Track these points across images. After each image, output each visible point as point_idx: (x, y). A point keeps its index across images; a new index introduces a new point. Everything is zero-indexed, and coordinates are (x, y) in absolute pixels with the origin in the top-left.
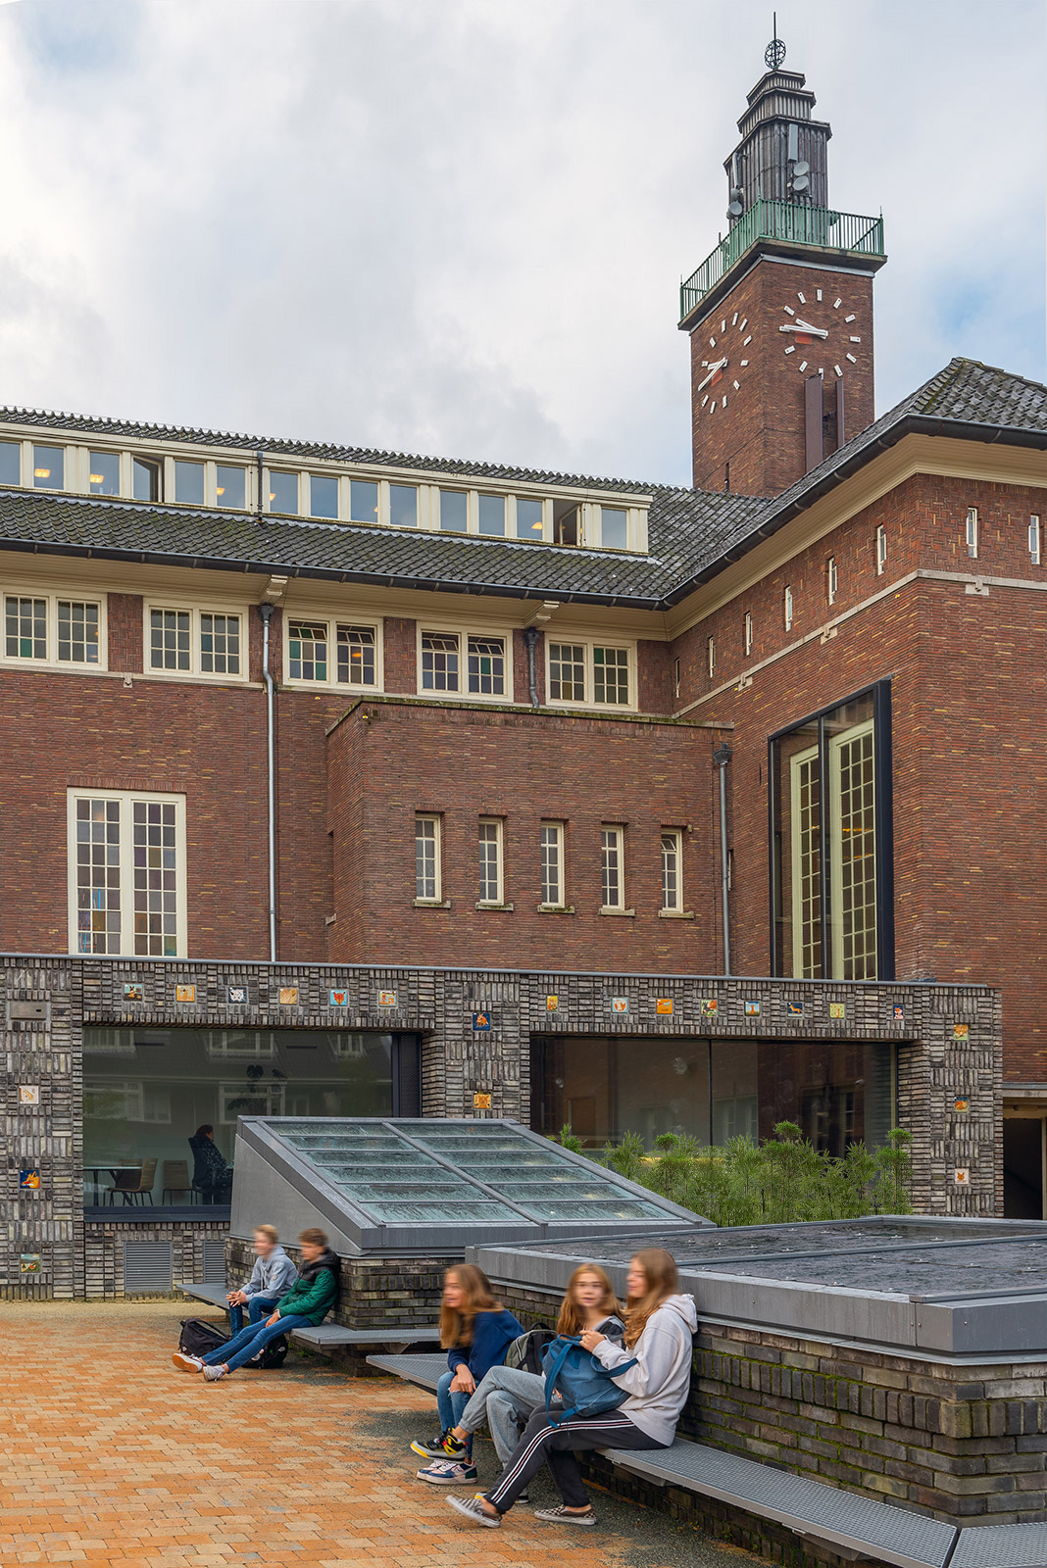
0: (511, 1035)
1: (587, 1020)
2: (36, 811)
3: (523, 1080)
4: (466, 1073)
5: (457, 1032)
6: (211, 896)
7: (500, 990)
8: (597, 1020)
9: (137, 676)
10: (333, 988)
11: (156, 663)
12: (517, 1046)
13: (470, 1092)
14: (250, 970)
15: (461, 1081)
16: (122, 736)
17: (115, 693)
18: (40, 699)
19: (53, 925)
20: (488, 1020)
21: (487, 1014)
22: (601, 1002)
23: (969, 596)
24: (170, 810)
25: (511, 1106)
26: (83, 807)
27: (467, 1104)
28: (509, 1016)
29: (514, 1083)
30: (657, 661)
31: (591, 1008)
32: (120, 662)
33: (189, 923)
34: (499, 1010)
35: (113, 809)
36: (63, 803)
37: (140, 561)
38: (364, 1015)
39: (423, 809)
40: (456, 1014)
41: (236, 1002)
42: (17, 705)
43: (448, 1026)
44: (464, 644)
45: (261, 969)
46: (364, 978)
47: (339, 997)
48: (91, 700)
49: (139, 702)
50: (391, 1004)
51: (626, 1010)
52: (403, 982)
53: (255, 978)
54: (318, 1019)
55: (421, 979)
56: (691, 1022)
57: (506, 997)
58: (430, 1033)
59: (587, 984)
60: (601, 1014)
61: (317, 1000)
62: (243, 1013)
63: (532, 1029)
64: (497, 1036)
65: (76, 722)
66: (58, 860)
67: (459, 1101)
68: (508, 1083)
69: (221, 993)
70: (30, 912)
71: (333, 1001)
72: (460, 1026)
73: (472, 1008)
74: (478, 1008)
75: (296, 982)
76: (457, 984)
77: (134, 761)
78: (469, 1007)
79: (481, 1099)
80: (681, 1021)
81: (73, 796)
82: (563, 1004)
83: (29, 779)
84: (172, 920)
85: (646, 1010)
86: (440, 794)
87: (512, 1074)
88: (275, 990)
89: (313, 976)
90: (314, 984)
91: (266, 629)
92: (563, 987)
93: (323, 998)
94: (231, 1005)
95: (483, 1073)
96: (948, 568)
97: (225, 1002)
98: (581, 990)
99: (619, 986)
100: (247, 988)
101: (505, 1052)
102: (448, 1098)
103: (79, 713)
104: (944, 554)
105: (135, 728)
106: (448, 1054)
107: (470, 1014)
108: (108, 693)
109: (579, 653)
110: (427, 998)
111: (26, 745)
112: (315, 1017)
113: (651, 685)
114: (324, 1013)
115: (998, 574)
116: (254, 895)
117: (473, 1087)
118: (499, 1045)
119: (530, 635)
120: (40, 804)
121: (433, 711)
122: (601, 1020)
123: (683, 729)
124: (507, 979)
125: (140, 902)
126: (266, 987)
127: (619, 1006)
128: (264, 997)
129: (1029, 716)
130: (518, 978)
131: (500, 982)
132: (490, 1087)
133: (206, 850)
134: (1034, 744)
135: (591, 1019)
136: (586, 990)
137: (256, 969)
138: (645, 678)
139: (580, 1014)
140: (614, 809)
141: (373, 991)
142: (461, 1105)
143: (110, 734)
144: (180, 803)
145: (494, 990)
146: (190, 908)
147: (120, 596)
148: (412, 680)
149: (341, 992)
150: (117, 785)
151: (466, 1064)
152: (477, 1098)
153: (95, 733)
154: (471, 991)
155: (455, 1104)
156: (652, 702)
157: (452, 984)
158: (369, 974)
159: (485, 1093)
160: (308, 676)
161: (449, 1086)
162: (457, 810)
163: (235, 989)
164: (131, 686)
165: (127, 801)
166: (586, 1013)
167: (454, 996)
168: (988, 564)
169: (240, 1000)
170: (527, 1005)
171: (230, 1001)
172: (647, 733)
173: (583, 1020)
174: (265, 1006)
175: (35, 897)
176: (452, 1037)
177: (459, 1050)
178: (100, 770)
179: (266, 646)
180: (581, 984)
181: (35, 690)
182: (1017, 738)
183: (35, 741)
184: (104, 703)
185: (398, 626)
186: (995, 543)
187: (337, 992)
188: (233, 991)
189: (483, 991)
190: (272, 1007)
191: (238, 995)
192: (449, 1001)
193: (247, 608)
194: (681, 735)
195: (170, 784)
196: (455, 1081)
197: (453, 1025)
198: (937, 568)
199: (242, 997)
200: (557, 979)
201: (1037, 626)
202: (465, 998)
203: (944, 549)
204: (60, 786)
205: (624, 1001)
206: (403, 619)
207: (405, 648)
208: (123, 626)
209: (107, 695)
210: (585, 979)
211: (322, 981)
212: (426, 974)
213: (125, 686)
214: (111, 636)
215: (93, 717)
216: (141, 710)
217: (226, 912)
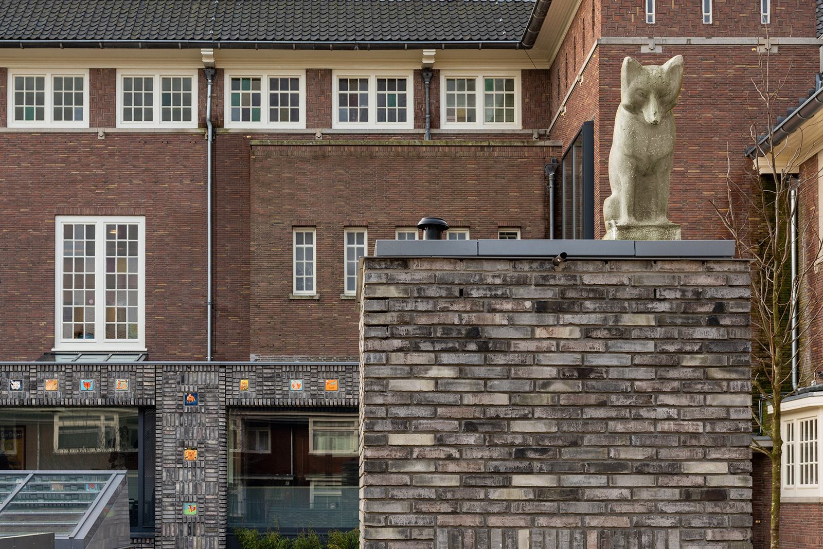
0: (212, 408)
1: (269, 396)
2: (32, 235)
3: (220, 440)
4: (178, 436)
5: (172, 407)
6: (162, 292)
7: (204, 377)
8: (277, 396)
9: (109, 130)
10: (83, 378)
11: (127, 117)
12: (216, 416)
13: (180, 449)
14: (24, 368)
15: (174, 441)
16: (96, 175)
17: (92, 144)
18: (35, 152)
19: (43, 319)
20: (196, 397)
21: (195, 395)
22: (280, 383)
23: (644, 54)
24: (134, 229)
25: (211, 458)
26: (68, 229)
27: (178, 457)
28: (211, 395)
29: (214, 442)
30: (538, 86)
31: (273, 388)
32: (98, 119)
33: (146, 314)
34: (202, 391)
35: (91, 230)
36: (52, 228)
37: (99, 47)
38: (104, 397)
39: (298, 224)
40: (171, 395)
41: (15, 390)
42: (18, 157)
43: (165, 403)
44: (373, 85)
45: (31, 367)
46: (104, 371)
47: (87, 385)
48: (74, 150)
49: (109, 150)
50: (124, 389)
51: (301, 388)
52: (133, 373)
53: (28, 374)
54: (71, 400)
55: (145, 371)
56: (351, 396)
57: (208, 381)
58: (153, 408)
59: (269, 371)
60: (280, 392)
61: (70, 388)
62: (20, 397)
63: (227, 404)
64: (201, 409)
65: (61, 167)
66: (47, 271)
67: (172, 455)
68: (209, 442)
69: (4, 384)
70: (26, 310)
71: (83, 387)
72: (174, 402)
73: (183, 390)
74: (187, 390)
75: (56, 375)
76: (172, 373)
77: (105, 194)
78: (180, 389)
79: (189, 453)
80: (343, 396)
81: (61, 222)
82: (252, 385)
83: (27, 212)
84: (134, 312)
85: (316, 388)
86: (312, 212)
87: (212, 435)
88: (42, 381)
89: (68, 371)
90: (69, 377)
91: (209, 87)
92: (252, 374)
93: (76, 386)
94: (11, 392)
95: (190, 435)
96: (628, 34)
97: (7, 390)
98: (265, 375)
99: (295, 371)
100: (23, 380)
101: (207, 420)
102: (164, 453)
103: (64, 161)
104: (623, 23)
105: (107, 169)
106: (164, 422)
107: (181, 394)
108: (86, 144)
109: (471, 84)
110: (149, 384)
111: (25, 187)
112: (69, 399)
113: (533, 106)
114: (76, 396)
115: (671, 34)
116: (197, 290)
117: (183, 445)
118: (203, 415)
119: (424, 74)
120: (34, 230)
121: (308, 149)
122: (280, 396)
123: (519, 148)
124: (209, 369)
125: (110, 298)
126: (35, 379)
127: (296, 386)
128: (33, 386)
129: (698, 145)
130: (217, 368)
131: (203, 371)
132: (195, 445)
133: (160, 258)
134: (701, 166)
135: (272, 396)
136: (269, 375)
137: (28, 368)
138: (527, 100)
139: (264, 392)
140: (457, 216)
141: (111, 380)
142: (174, 457)
143: (87, 175)
144: (140, 222)
145: (199, 377)
146: (147, 302)
147: (98, 70)
148: (328, 117)
149: (89, 381)
150: (92, 212)
151: (178, 429)
152: (187, 453)
153: (76, 174)
154: (183, 378)
155: (170, 457)
156: (533, 119)
157: (168, 373)
158: (107, 368)
159: (193, 450)
160: (246, 118)
161: (166, 445)
162: (326, 223)
163: (14, 381)
164: (103, 138)
165: (100, 223)
166: (269, 392)
167: (170, 382)
168: (662, 28)
169: (17, 389)
170: (224, 387)
171: (11, 389)
172: (487, 154)
173: (266, 396)
174: (34, 392)
175: (29, 299)
176: (168, 410)
177: (173, 420)
178: (79, 202)
179: (209, 100)
180: (265, 371)
181: (32, 145)
182: (687, 162)
183: (31, 183)
184: (83, 152)
185: (317, 75)
186: (669, 10)
187: (86, 381)
188: (13, 383)
189: (191, 378)
190: (39, 393)
191: (16, 385)
192: (166, 385)
193: (197, 71)
194: (515, 154)
195: (132, 209)
196: (170, 441)
197: (168, 402)
198: (618, 34)
199: (19, 386)
200: (247, 368)
201: (705, 73)
202: (179, 383)
203: (624, 19)
204: (49, 215)
205: (299, 382)
206: (321, 70)
207: (323, 92)
208: (100, 92)
209: (85, 146)
210: (268, 367)
211: (74, 374)
212: (149, 367)
213: (99, 138)
214: (92, 101)
215: (75, 162)
216: (111, 155)
217: (174, 304)
